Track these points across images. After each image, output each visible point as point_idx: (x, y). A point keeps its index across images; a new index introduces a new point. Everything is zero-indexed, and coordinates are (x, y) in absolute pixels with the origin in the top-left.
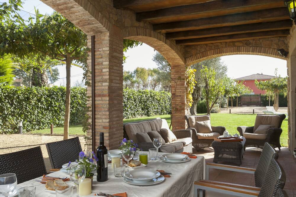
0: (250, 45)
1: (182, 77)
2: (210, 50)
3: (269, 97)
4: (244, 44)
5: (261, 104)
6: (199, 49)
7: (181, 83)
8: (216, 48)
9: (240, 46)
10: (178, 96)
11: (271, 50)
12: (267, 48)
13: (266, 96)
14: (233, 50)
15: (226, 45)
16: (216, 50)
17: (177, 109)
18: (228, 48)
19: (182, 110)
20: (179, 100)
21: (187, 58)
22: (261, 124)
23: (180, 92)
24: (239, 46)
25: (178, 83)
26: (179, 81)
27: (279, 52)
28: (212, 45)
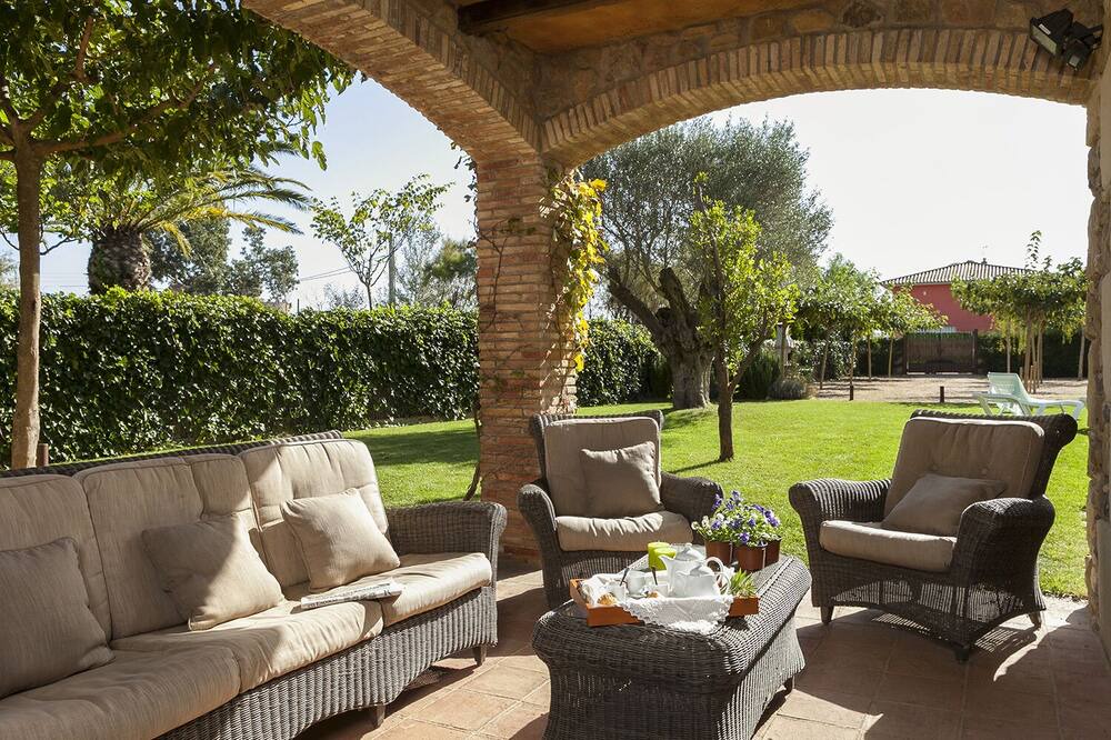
0: (875, 23)
1: (525, 220)
2: (660, 65)
3: (1005, 343)
4: (841, 19)
5: (979, 366)
6: (604, 67)
7: (520, 249)
8: (692, 55)
9: (818, 34)
10: (505, 316)
11: (995, 38)
12: (969, 32)
13: (996, 339)
14: (780, 57)
15: (739, 36)
16: (692, 64)
17: (505, 382)
18: (753, 50)
19: (524, 387)
20: (514, 335)
21: (548, 118)
22: (933, 469)
23: (515, 297)
24: (813, 35)
25: (508, 250)
26: (512, 240)
27: (1043, 35)
28: (667, 40)
